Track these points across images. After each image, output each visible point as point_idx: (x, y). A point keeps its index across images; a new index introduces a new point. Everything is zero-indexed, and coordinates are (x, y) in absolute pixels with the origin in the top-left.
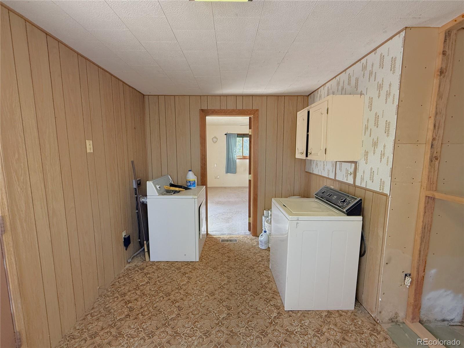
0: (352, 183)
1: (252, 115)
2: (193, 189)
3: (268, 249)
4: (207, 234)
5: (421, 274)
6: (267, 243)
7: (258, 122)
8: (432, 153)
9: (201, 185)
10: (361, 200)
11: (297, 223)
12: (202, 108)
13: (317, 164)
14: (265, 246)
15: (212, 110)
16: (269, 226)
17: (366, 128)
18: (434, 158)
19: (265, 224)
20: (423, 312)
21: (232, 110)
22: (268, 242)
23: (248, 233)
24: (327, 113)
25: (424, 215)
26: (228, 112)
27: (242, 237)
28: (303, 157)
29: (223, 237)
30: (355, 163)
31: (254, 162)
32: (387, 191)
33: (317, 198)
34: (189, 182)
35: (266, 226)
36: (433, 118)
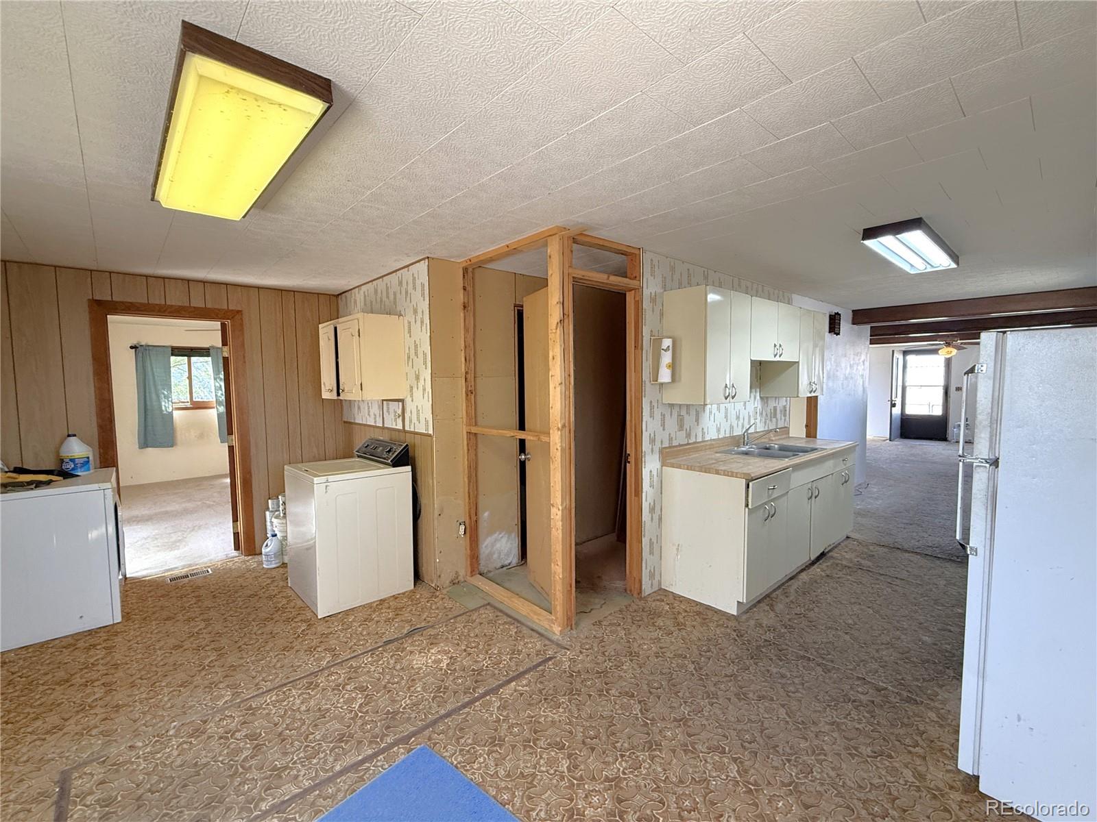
0: (401, 428)
1: (229, 321)
2: (84, 476)
3: (284, 565)
4: (125, 578)
5: (474, 518)
6: (279, 555)
7: (243, 334)
8: (467, 387)
9: (101, 468)
10: (407, 445)
11: (326, 486)
12: (97, 298)
13: (359, 408)
14: (277, 561)
15: (126, 304)
16: (283, 523)
17: (409, 358)
18: (470, 392)
19: (271, 522)
20: (482, 562)
21: (180, 306)
22: (282, 551)
23: (235, 553)
24: (359, 336)
25: (468, 453)
26: (169, 310)
27: (219, 563)
28: (334, 396)
29: (171, 575)
30: (402, 401)
31: (239, 409)
32: (431, 432)
33: (359, 457)
34: (72, 460)
35: (274, 524)
36: (463, 351)
